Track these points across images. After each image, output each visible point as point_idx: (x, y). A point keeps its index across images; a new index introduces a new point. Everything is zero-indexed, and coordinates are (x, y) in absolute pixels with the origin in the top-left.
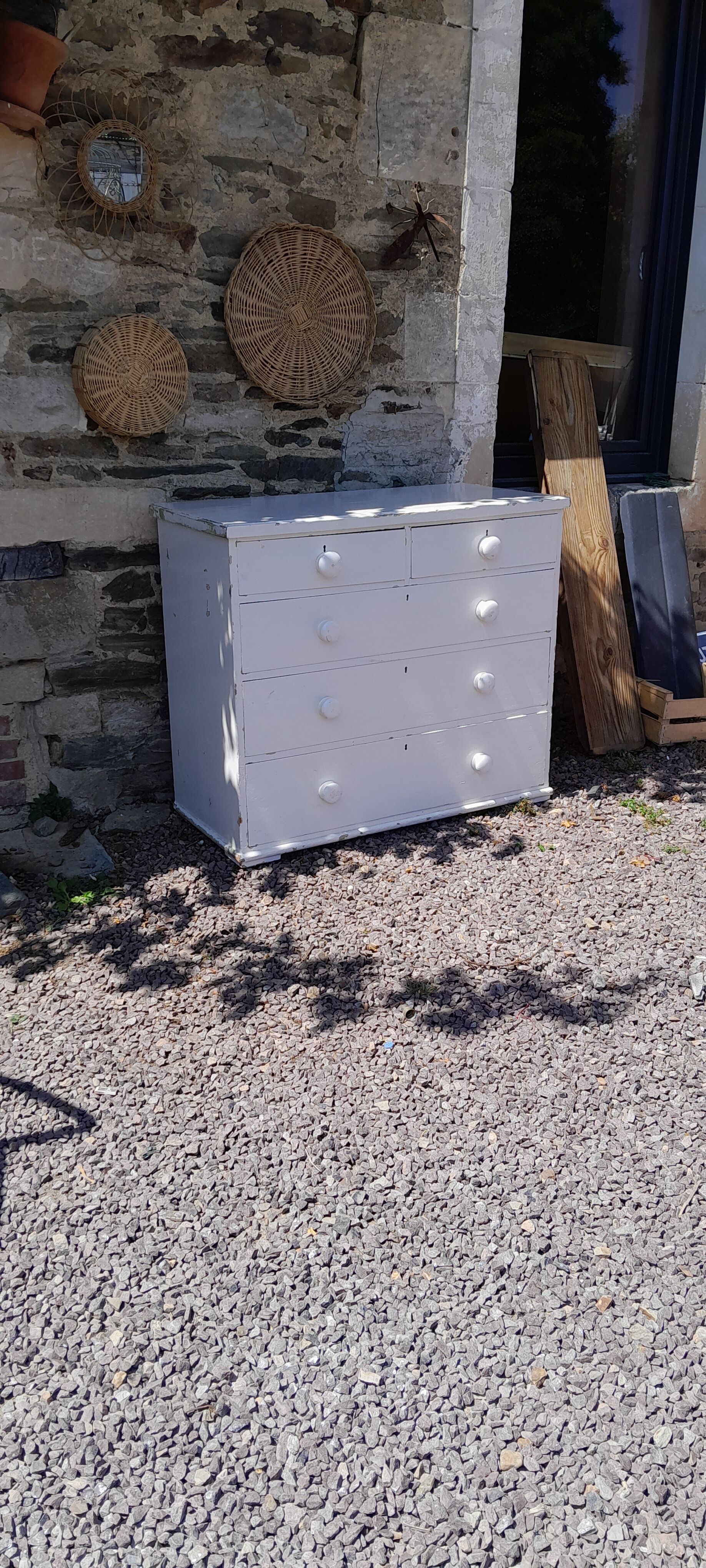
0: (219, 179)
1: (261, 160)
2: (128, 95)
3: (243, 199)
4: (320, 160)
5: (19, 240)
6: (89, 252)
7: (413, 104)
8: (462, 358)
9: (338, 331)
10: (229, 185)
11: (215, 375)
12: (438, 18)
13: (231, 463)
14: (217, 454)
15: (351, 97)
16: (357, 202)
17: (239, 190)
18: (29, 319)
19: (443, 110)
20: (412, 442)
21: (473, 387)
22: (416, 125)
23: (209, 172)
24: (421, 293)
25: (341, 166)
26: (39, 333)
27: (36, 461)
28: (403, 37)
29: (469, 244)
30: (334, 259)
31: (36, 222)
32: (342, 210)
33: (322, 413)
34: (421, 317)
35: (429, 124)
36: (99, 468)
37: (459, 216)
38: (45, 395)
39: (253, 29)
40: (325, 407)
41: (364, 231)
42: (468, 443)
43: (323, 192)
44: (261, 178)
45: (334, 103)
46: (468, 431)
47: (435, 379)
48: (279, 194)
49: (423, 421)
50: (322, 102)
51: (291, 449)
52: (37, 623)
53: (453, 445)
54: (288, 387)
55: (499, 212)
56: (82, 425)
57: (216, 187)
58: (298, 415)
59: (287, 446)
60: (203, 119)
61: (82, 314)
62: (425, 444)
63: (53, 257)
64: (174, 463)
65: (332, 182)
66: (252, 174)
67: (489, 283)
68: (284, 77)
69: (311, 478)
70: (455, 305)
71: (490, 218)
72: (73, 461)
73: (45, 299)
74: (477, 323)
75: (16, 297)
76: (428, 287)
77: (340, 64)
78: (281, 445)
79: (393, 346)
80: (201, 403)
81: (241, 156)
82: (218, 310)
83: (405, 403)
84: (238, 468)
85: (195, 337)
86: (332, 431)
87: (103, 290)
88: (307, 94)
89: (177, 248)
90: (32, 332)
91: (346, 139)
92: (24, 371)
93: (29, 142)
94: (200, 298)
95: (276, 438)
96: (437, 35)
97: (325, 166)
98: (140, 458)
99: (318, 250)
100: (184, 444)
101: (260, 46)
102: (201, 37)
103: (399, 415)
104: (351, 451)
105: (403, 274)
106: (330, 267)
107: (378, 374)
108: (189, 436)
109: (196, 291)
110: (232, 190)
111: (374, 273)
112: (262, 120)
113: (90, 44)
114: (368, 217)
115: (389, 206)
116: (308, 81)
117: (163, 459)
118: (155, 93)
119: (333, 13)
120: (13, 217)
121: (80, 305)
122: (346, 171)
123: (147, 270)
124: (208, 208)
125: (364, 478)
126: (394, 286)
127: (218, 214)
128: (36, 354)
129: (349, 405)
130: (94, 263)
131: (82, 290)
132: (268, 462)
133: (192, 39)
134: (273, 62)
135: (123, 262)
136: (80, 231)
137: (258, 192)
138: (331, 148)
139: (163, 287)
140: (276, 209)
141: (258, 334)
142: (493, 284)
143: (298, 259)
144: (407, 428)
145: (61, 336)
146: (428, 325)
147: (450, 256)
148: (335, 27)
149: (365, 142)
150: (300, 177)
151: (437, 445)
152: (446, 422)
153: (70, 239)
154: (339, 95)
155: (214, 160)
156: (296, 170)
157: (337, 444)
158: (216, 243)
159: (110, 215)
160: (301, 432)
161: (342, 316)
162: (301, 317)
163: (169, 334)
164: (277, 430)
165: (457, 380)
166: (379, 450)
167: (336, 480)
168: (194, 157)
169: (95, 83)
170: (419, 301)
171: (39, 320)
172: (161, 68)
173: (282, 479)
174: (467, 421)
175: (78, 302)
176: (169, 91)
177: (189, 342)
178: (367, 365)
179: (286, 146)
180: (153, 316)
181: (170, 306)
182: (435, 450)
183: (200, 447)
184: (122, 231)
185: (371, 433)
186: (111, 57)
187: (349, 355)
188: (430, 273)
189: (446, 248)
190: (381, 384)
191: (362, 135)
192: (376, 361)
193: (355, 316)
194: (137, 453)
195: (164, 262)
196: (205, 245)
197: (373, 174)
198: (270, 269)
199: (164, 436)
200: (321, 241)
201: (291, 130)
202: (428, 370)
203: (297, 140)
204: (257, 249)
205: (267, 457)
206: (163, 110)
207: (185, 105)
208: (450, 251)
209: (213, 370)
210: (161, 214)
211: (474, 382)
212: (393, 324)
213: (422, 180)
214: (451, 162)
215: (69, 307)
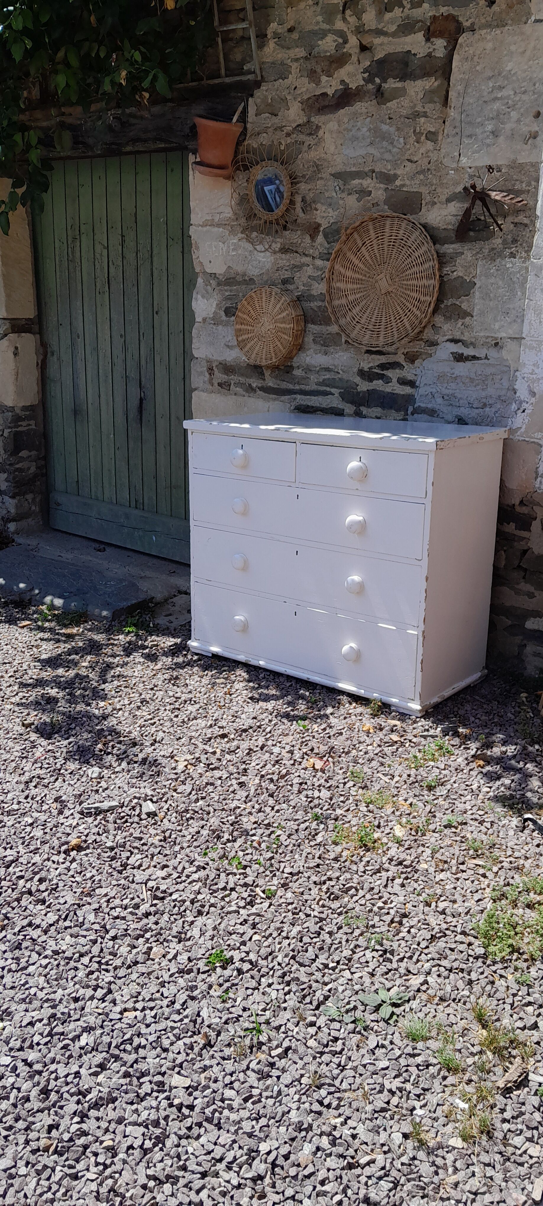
0: (337, 188)
1: (367, 169)
2: (284, 143)
3: (352, 201)
4: (412, 161)
5: (224, 243)
6: (257, 247)
7: (496, 99)
8: (530, 316)
9: (411, 294)
10: (343, 191)
11: (328, 328)
12: (524, 19)
13: (333, 390)
14: (324, 383)
15: (438, 106)
16: (439, 190)
17: (349, 194)
18: (226, 291)
19: (525, 97)
20: (478, 388)
21: (540, 343)
22: (498, 117)
23: (334, 183)
24: (493, 259)
25: (429, 163)
26: (230, 299)
27: (224, 378)
28: (490, 45)
29: (542, 213)
30: (413, 238)
31: (232, 232)
32: (427, 198)
33: (401, 359)
34: (492, 280)
35: (509, 113)
36: (254, 385)
37: (537, 188)
38: (230, 338)
39: (366, 75)
40: (403, 353)
41: (444, 212)
42: (533, 394)
43: (413, 186)
44: (367, 183)
45: (425, 115)
46: (533, 383)
47: (503, 335)
48: (379, 193)
49: (488, 371)
50: (417, 115)
51: (378, 385)
53: (518, 394)
54: (367, 337)
56: (245, 358)
57: (335, 194)
58: (383, 359)
59: (375, 382)
60: (332, 149)
61: (251, 286)
62: (491, 391)
63: (240, 252)
64: (297, 387)
65: (422, 177)
66: (360, 181)
68: (388, 104)
69: (391, 408)
70: (527, 269)
72: (242, 379)
73: (234, 278)
75: (221, 278)
76: (500, 255)
77: (430, 83)
78: (371, 381)
79: (464, 306)
80: (318, 347)
81: (354, 169)
82: (327, 281)
83: (472, 354)
84: (336, 395)
85: (315, 300)
86: (408, 372)
87: (264, 271)
88: (404, 112)
89: (308, 239)
90: (227, 298)
91: (435, 141)
92: (221, 322)
93: (229, 183)
94: (319, 273)
95: (367, 375)
96: (522, 33)
97: (414, 165)
98: (279, 382)
99: (401, 232)
100: (304, 374)
101: (370, 86)
102: (330, 92)
103: (468, 364)
104: (422, 391)
105: (478, 245)
107: (448, 328)
108: (308, 369)
109: (317, 268)
110: (344, 195)
111: (453, 246)
112: (369, 140)
113: (267, 115)
114: (449, 200)
116: (405, 102)
117: (291, 383)
118: (302, 137)
119: (429, 44)
120: (221, 229)
122: (432, 167)
123: (288, 256)
124: (330, 210)
125: (432, 413)
126: (468, 255)
127: (336, 213)
128: (227, 312)
129: (422, 353)
130: (260, 254)
131: (253, 272)
132: (360, 393)
133: (325, 95)
134: (380, 95)
135: (275, 252)
136: (255, 234)
137: (364, 193)
139: (297, 266)
140: (376, 205)
141: (351, 298)
143: (386, 240)
144: (473, 375)
146: (498, 288)
147: (526, 225)
148: (429, 55)
149: (449, 140)
150: (396, 176)
151: (503, 392)
152: (512, 372)
153: (249, 239)
154: (429, 108)
155: (337, 176)
156: (392, 172)
157: (412, 384)
158: (332, 235)
159: (266, 222)
160: (385, 372)
161: (415, 282)
162: (384, 284)
163: (286, 299)
164: (366, 369)
165: (524, 336)
166: (448, 392)
167: (409, 412)
168: (324, 176)
169: (264, 139)
170: (491, 266)
171: (231, 291)
172: (305, 119)
173: (369, 406)
174: (532, 374)
175: (251, 279)
176: (310, 134)
177: (312, 304)
178: (439, 319)
179: (387, 156)
180: (291, 287)
181: (301, 279)
182: (500, 396)
183: (313, 378)
184: (277, 232)
185: (441, 377)
186: (275, 120)
187: (418, 313)
188: (505, 242)
189: (521, 218)
190: (451, 337)
191: (448, 135)
192: (448, 318)
193: (425, 282)
194: (276, 377)
195: (300, 250)
196: (326, 236)
197: (454, 165)
198: (363, 249)
199: (292, 367)
200: (404, 225)
201: (392, 143)
202: (497, 327)
203: (395, 150)
204: (356, 235)
205: (359, 389)
206: (305, 148)
207: (321, 140)
208: (526, 221)
209: (327, 324)
210: (301, 217)
211: (541, 338)
212: (466, 287)
213: (499, 163)
214: (530, 141)
215: (245, 282)
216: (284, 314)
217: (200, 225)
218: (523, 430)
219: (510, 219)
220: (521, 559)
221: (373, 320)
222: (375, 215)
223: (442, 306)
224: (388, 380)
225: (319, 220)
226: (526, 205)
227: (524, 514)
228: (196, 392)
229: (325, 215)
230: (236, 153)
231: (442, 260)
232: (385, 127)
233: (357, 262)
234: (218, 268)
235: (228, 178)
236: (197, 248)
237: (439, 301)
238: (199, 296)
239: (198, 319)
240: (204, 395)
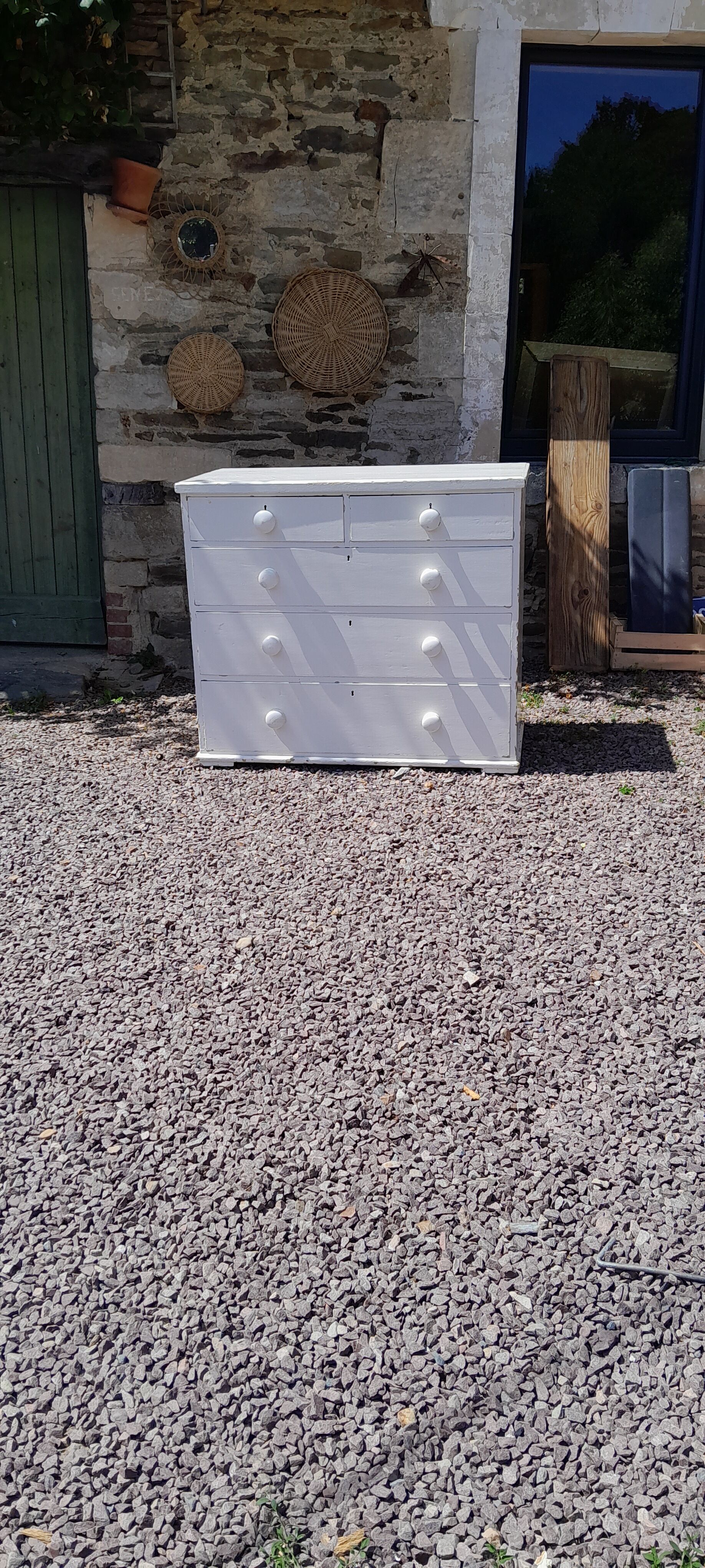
0: (273, 242)
1: (303, 227)
2: (208, 194)
3: (290, 255)
4: (349, 224)
5: (136, 289)
6: (181, 295)
7: (425, 179)
8: (469, 360)
9: (361, 341)
10: (279, 246)
11: (270, 373)
12: (445, 117)
13: (279, 433)
14: (269, 427)
15: (373, 179)
16: (378, 251)
17: (287, 249)
18: (141, 338)
19: (450, 181)
20: (427, 422)
21: (479, 382)
22: (428, 194)
23: (268, 238)
24: (432, 313)
25: (366, 227)
26: (148, 346)
27: (144, 428)
28: (416, 134)
29: (473, 275)
30: (358, 292)
31: (147, 278)
32: (366, 257)
33: (351, 400)
34: (433, 330)
35: (438, 192)
36: (185, 434)
37: (466, 255)
38: (150, 386)
39: (297, 142)
40: (353, 395)
41: (385, 271)
42: (477, 424)
43: (352, 246)
44: (303, 240)
45: (360, 185)
46: (476, 415)
47: (446, 376)
48: (317, 250)
49: (436, 407)
50: (350, 185)
51: (327, 425)
52: (142, 534)
53: (462, 426)
54: (320, 381)
55: (500, 251)
56: (175, 406)
57: (270, 248)
58: (332, 401)
59: (324, 423)
60: (263, 204)
61: (175, 333)
62: (438, 424)
63: (158, 299)
64: (238, 433)
65: (359, 238)
66: (297, 237)
67: (491, 303)
68: (321, 171)
69: (343, 446)
70: (463, 321)
71: (493, 257)
72: (168, 429)
73: (152, 325)
74: (481, 333)
75: (134, 324)
76: (438, 308)
77: (364, 158)
78: (319, 422)
79: (409, 352)
80: (259, 392)
81: (289, 226)
82: (268, 329)
83: (419, 393)
84: (283, 437)
85: (254, 348)
86: (359, 412)
87: (190, 318)
88: (339, 181)
89: (241, 289)
90: (143, 346)
91: (370, 209)
92: (137, 371)
93: (143, 228)
94: (258, 321)
95: (315, 417)
96: (444, 128)
97: (353, 228)
98: (214, 429)
99: (346, 286)
100: (245, 419)
101: (303, 153)
102: (259, 152)
103: (416, 402)
104: (374, 428)
105: (418, 300)
106: (354, 296)
107: (396, 371)
108: (249, 414)
109: (255, 317)
110: (282, 249)
111: (395, 300)
112: (305, 201)
113: (186, 165)
114: (388, 260)
115: (404, 251)
116: (340, 172)
117: (229, 429)
118: (228, 191)
119: (359, 124)
120: (132, 275)
121: (175, 328)
122: (370, 230)
123: (220, 304)
124: (265, 262)
125: (385, 447)
126: (410, 308)
127: (272, 266)
128: (145, 359)
129: (372, 394)
130: (184, 301)
131: (176, 318)
132: (309, 434)
133: (253, 154)
134: (312, 161)
135: (204, 300)
136: (175, 282)
137: (301, 249)
138: (359, 215)
139: (232, 315)
140: (316, 260)
141: (298, 345)
142: (496, 304)
143: (330, 293)
144: (422, 412)
145: (162, 348)
146: (439, 337)
147: (458, 285)
148: (360, 133)
149: (385, 209)
150: (334, 237)
151: (449, 425)
152: (456, 407)
153: (169, 287)
154: (363, 179)
155: (270, 231)
156: (330, 232)
157: (363, 422)
158: (270, 284)
159: (193, 270)
160: (334, 413)
161: (364, 331)
162: (331, 332)
163: (227, 345)
164: (315, 411)
165: (465, 376)
166: (399, 427)
167: (363, 448)
168: (255, 230)
169: (186, 188)
170: (431, 318)
171: (147, 338)
172: (232, 175)
173: (319, 446)
174: (473, 407)
175: (174, 326)
176: (238, 189)
177: (251, 351)
178: (387, 365)
179: (323, 217)
180: (227, 334)
182: (447, 428)
183: (257, 422)
184: (204, 280)
185: (391, 414)
186: (197, 172)
187: (369, 358)
188: (441, 298)
189: (453, 279)
190: (399, 379)
191: (382, 204)
192: (394, 363)
193: (373, 331)
194: (211, 424)
195: (233, 299)
196: (262, 287)
197: (392, 231)
198: (307, 300)
199: (231, 414)
200: (348, 279)
201: (328, 206)
202: (440, 369)
203: (331, 212)
204: (298, 287)
205: (308, 430)
206: (234, 201)
207: (249, 197)
208: (459, 282)
209: (267, 369)
210: (232, 267)
211: (480, 378)
212: (409, 336)
213: (432, 232)
214: (457, 217)
215: (167, 329)
216: (228, 360)
217: (102, 269)
218: (469, 455)
219: (444, 280)
221: (324, 365)
222: (318, 270)
223: (391, 352)
224: (338, 420)
225: (253, 271)
226: (458, 268)
228: (104, 446)
229: (259, 267)
230: (154, 199)
231: (390, 312)
232: (319, 192)
233: (301, 312)
234: (131, 315)
235: (143, 223)
236: (99, 292)
237: (389, 348)
238: (102, 344)
239: (102, 367)
240: (117, 448)
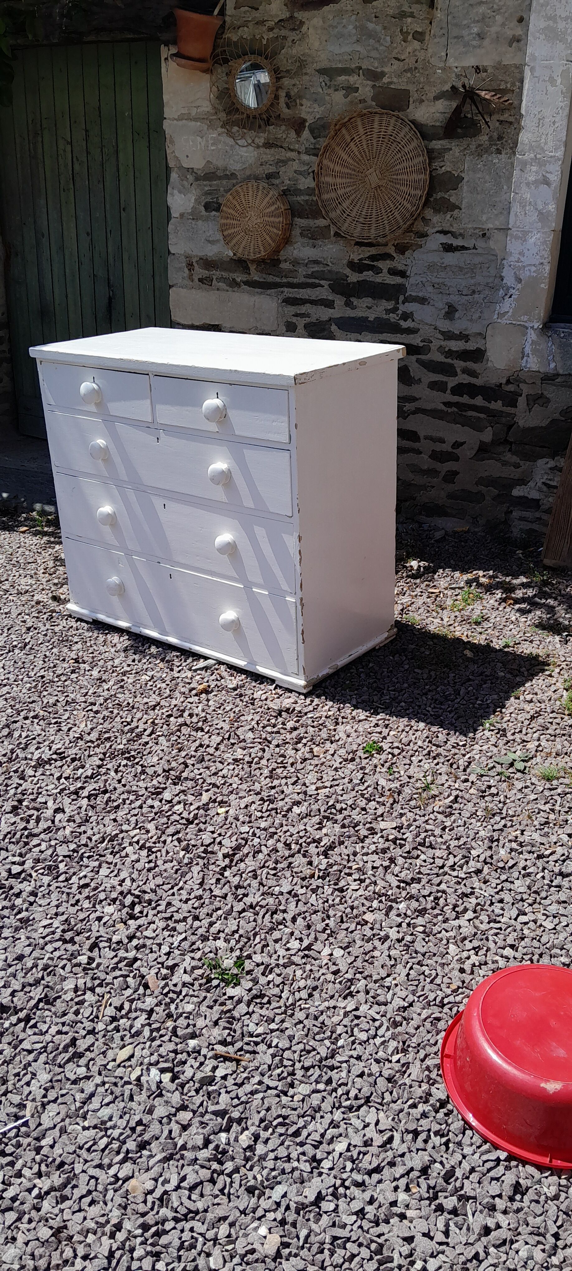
0: (323, 84)
1: (353, 66)
2: (266, 37)
3: (338, 97)
4: (399, 60)
5: (202, 137)
6: (239, 142)
7: (481, 3)
8: (516, 208)
9: (402, 188)
10: (329, 87)
11: (316, 221)
13: (322, 282)
14: (312, 276)
15: (425, 7)
16: (427, 88)
17: (336, 90)
18: (205, 186)
19: (508, 2)
20: (467, 276)
21: (526, 233)
22: (483, 19)
23: (317, 80)
24: (480, 155)
25: (416, 62)
26: (210, 194)
29: (527, 112)
30: (402, 134)
31: (211, 126)
32: (414, 96)
33: (391, 250)
34: (480, 175)
35: (494, 17)
36: (238, 280)
37: (521, 88)
38: (211, 232)
40: (393, 245)
41: (433, 110)
42: (519, 281)
43: (400, 84)
44: (353, 79)
45: (412, 15)
46: (519, 270)
47: (490, 226)
48: (366, 90)
49: (477, 260)
50: (402, 15)
51: (368, 275)
53: (504, 281)
54: (359, 229)
55: (559, 81)
56: (230, 253)
57: (320, 90)
58: (373, 251)
59: (365, 273)
60: (317, 44)
61: (235, 181)
62: (479, 279)
63: (220, 147)
64: (285, 280)
65: (409, 75)
66: (347, 77)
67: (546, 143)
68: (374, 3)
69: (382, 298)
70: (512, 164)
71: (551, 89)
72: (225, 274)
73: (214, 173)
74: (532, 178)
75: (199, 172)
76: (487, 150)
78: (361, 272)
79: (453, 199)
80: (305, 240)
81: (340, 66)
82: (316, 176)
83: (461, 244)
84: (326, 287)
85: (303, 194)
86: (399, 263)
87: (247, 165)
88: (391, 12)
89: (293, 134)
90: (207, 193)
91: (421, 41)
92: (201, 218)
93: (207, 76)
94: (306, 168)
95: (357, 267)
97: (402, 64)
98: (264, 276)
99: (391, 128)
100: (291, 267)
103: (457, 254)
104: (412, 280)
105: (465, 142)
106: (398, 139)
107: (438, 220)
108: (296, 262)
109: (304, 163)
110: (331, 91)
111: (441, 142)
112: (355, 38)
113: (247, 8)
114: (437, 98)
115: (453, 87)
116: (392, 2)
117: (277, 276)
118: (283, 32)
120: (199, 124)
122: (420, 65)
123: (273, 150)
124: (316, 106)
125: (422, 301)
126: (456, 151)
127: (322, 109)
128: (207, 207)
129: (412, 245)
130: (242, 149)
131: (235, 167)
132: (349, 284)
135: (258, 147)
136: (235, 129)
137: (350, 89)
138: (410, 49)
139: (282, 161)
140: (364, 101)
141: (340, 192)
142: (551, 144)
143: (375, 136)
144: (462, 265)
145: (222, 196)
146: (485, 182)
147: (511, 123)
149: (436, 40)
150: (383, 74)
151: (491, 279)
152: (499, 261)
153: (230, 134)
154: (416, 8)
155: (322, 72)
156: (379, 70)
157: (403, 274)
158: (318, 130)
159: (248, 117)
160: (375, 263)
161: (405, 177)
162: (373, 178)
163: (273, 193)
164: (356, 261)
165: (510, 226)
166: (437, 280)
167: (400, 301)
168: (308, 71)
169: (245, 33)
170: (478, 162)
171: (210, 186)
172: (288, 15)
173: (359, 297)
174: (518, 262)
175: (232, 174)
176: (294, 29)
177: (298, 198)
178: (429, 213)
179: (374, 54)
180: (277, 182)
181: (287, 175)
182: (487, 283)
183: (302, 271)
184: (260, 127)
185: (431, 267)
186: (257, 15)
187: (409, 206)
188: (491, 138)
189: (506, 116)
190: (440, 229)
191: (434, 35)
192: (437, 211)
193: (415, 176)
194: (261, 272)
195: (285, 145)
196: (312, 131)
197: (442, 65)
198: (352, 144)
199: (279, 261)
200: (393, 121)
201: (379, 41)
202: (484, 218)
203: (382, 48)
204: (344, 131)
205: (349, 281)
206: (288, 43)
207: (304, 37)
208: (511, 119)
209: (315, 218)
210: (285, 112)
211: (526, 229)
212: (454, 182)
213: (486, 62)
214: (514, 44)
215: (227, 177)
216: (273, 208)
217: (174, 119)
218: (510, 314)
219: (495, 117)
220: (507, 433)
221: (363, 213)
222: (365, 111)
223: (432, 199)
224: (378, 271)
225: (303, 115)
226: (511, 104)
227: (510, 392)
228: (174, 289)
229: (310, 110)
230: (215, 47)
231: (432, 155)
232: (371, 26)
233: (345, 157)
234: (197, 163)
235: (206, 71)
236: (172, 142)
237: (429, 195)
238: (176, 192)
239: (175, 214)
240: (183, 291)
